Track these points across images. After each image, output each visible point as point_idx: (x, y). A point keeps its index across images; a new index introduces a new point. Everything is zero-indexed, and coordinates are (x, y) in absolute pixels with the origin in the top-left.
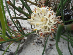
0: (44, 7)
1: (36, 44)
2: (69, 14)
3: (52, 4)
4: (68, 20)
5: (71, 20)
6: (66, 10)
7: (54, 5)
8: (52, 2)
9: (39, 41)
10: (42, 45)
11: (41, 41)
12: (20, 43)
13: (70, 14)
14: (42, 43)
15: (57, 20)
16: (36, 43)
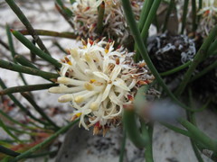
0: (92, 44)
1: (94, 150)
2: (173, 47)
3: (117, 27)
4: (176, 66)
5: (184, 65)
6: (164, 35)
7: (123, 31)
8: (117, 23)
9: (103, 141)
10: (115, 149)
11: (109, 139)
12: (48, 156)
13: (178, 47)
14: (114, 144)
15: (137, 77)
16: (96, 146)
